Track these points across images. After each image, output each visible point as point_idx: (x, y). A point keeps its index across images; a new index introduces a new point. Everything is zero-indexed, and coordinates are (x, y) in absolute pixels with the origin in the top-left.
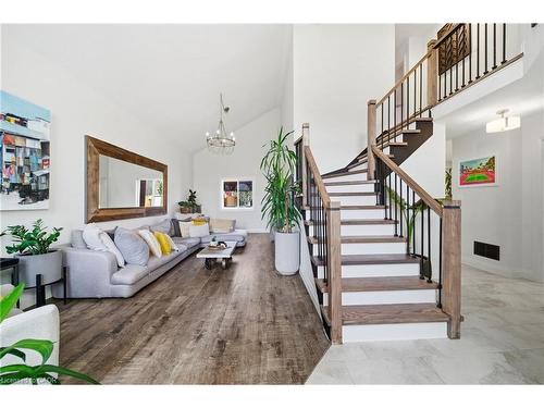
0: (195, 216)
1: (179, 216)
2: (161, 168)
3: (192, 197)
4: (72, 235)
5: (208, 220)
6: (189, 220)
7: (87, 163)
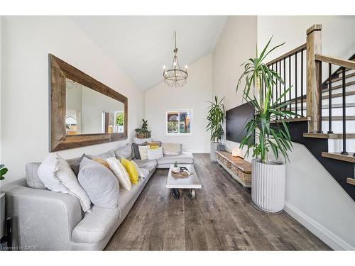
0: (148, 140)
1: (138, 141)
2: (123, 100)
3: (145, 125)
4: (27, 170)
5: (160, 144)
6: (146, 144)
7: (52, 85)
